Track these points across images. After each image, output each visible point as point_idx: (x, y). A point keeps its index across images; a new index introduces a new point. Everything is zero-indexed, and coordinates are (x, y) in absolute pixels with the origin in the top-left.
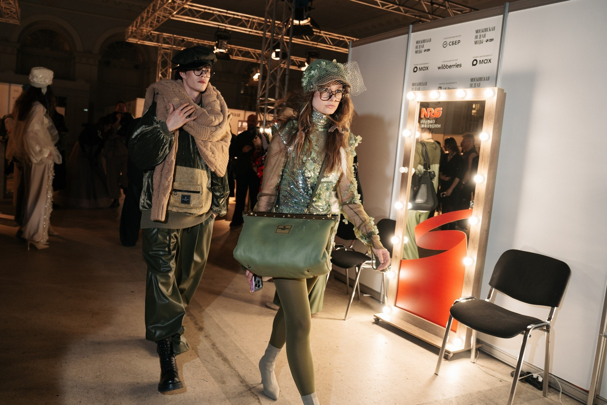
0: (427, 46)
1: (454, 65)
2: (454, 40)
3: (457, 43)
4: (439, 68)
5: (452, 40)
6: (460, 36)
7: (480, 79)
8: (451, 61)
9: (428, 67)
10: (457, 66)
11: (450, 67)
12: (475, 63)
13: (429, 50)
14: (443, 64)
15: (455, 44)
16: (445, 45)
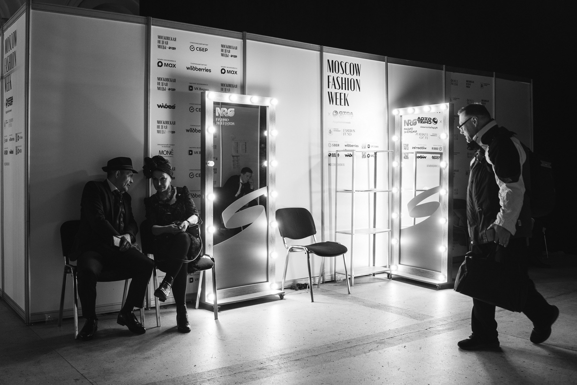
0: (171, 44)
1: (204, 69)
2: (202, 46)
3: (205, 50)
4: (188, 68)
5: (200, 46)
6: (206, 45)
7: (230, 85)
8: (200, 64)
9: (175, 65)
10: (207, 70)
11: (200, 70)
12: (223, 71)
13: (174, 49)
14: (193, 65)
15: (203, 51)
16: (192, 48)
